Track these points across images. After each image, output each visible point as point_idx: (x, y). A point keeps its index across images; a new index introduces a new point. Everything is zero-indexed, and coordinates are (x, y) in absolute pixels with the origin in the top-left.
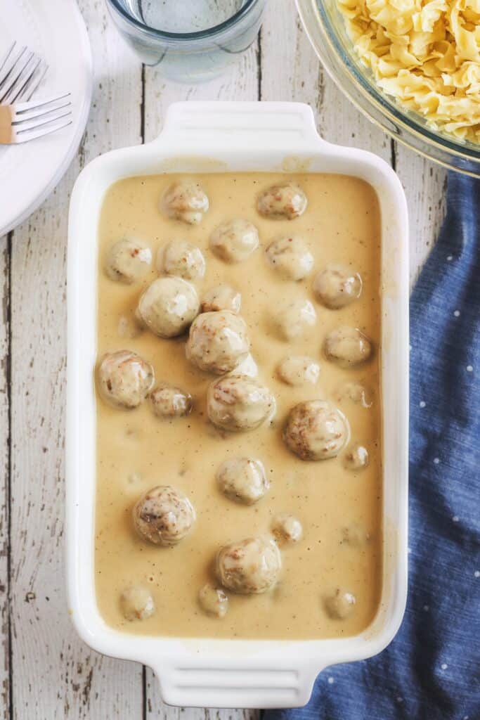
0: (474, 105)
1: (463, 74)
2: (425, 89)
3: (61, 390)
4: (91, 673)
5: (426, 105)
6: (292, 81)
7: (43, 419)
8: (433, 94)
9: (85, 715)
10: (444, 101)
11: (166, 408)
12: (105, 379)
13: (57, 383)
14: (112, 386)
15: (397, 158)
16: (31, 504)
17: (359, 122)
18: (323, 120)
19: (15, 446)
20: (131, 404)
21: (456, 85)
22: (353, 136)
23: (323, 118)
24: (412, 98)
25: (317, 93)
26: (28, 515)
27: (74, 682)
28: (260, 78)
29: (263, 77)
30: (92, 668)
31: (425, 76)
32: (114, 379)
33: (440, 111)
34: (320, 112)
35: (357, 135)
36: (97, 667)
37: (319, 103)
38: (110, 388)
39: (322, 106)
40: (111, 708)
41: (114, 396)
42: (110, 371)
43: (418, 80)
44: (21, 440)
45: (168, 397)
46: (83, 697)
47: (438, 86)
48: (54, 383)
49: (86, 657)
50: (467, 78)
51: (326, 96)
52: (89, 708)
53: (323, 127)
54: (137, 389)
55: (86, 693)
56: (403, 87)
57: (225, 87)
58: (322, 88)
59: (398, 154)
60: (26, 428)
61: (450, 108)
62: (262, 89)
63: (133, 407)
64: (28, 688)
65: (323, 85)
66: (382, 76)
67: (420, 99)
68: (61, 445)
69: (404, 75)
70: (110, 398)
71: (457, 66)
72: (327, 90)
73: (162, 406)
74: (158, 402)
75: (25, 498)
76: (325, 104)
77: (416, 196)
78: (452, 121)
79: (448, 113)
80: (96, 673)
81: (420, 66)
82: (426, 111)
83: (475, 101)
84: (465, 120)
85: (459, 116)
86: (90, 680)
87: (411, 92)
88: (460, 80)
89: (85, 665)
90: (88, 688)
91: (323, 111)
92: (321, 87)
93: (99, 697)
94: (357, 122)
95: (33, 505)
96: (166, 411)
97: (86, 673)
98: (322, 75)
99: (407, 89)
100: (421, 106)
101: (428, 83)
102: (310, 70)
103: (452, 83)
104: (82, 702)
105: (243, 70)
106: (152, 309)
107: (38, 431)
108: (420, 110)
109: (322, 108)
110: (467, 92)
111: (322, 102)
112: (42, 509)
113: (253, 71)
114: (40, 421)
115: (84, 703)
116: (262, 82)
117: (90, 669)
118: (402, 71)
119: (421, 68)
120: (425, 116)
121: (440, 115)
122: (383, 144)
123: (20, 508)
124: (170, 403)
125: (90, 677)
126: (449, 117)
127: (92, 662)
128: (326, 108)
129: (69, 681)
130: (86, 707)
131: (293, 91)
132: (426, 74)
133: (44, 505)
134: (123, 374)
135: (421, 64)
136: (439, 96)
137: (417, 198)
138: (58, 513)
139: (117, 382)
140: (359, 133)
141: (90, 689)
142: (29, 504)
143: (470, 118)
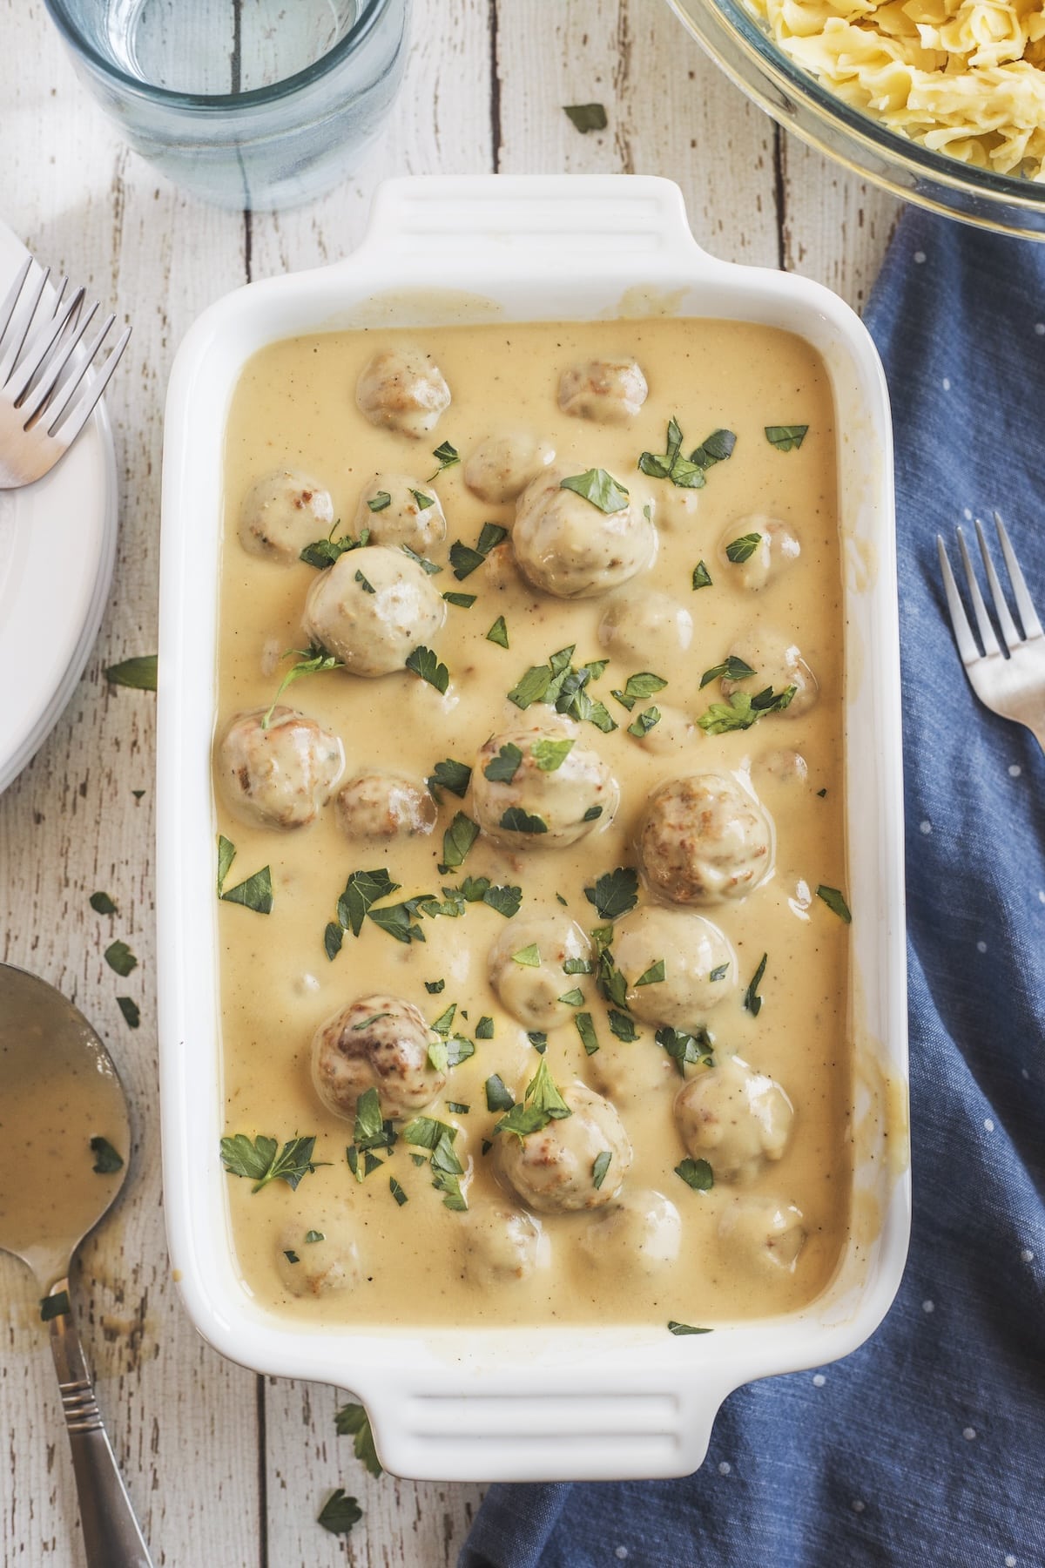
0: (985, 89)
1: (961, 26)
2: (882, 59)
4: (144, 1301)
5: (884, 91)
6: (562, 32)
8: (898, 67)
9: (131, 1394)
10: (921, 82)
11: (373, 819)
12: (235, 765)
14: (251, 779)
15: (788, 189)
16: (12, 935)
17: (706, 115)
18: (630, 114)
20: (293, 817)
21: (947, 46)
22: (694, 144)
23: (629, 108)
24: (855, 77)
25: (615, 57)
27: (105, 1321)
28: (494, 28)
29: (501, 25)
30: (146, 1289)
31: (882, 34)
32: (256, 766)
33: (913, 103)
34: (622, 97)
35: (700, 142)
36: (157, 1288)
37: (621, 77)
38: (246, 784)
39: (626, 84)
40: (188, 1377)
41: (255, 801)
42: (245, 746)
43: (867, 38)
45: (375, 797)
46: (127, 1353)
47: (909, 52)
49: (132, 1265)
50: (970, 33)
51: (635, 63)
52: (139, 1379)
53: (627, 127)
54: (306, 784)
55: (133, 1345)
56: (835, 55)
57: (421, 49)
58: (625, 47)
59: (788, 181)
61: (934, 95)
62: (499, 50)
63: (298, 825)
64: (8, 1336)
65: (627, 41)
66: (788, 33)
67: (871, 77)
68: (69, 807)
69: (837, 30)
70: (247, 807)
71: (948, 12)
72: (635, 50)
73: (363, 816)
74: (353, 809)
76: (632, 80)
77: (828, 268)
78: (940, 125)
79: (931, 107)
80: (154, 1301)
81: (870, 13)
82: (883, 103)
83: (985, 82)
84: (967, 122)
85: (953, 115)
86: (143, 1315)
87: (854, 64)
88: (955, 39)
89: (130, 1284)
90: (138, 1334)
91: (627, 94)
92: (623, 44)
93: (161, 1352)
94: (701, 116)
95: (16, 938)
96: (374, 827)
97: (132, 1301)
98: (625, 19)
99: (843, 58)
100: (873, 93)
101: (887, 46)
102: (599, 12)
103: (940, 43)
104: (124, 1365)
105: (458, 12)
106: (341, 609)
108: (872, 104)
109: (627, 88)
110: (972, 62)
111: (625, 76)
112: (34, 947)
113: (479, 12)
115: (130, 1369)
116: (499, 36)
117: (142, 1294)
118: (832, 22)
119: (873, 18)
120: (881, 114)
121: (914, 112)
122: (757, 161)
124: (383, 810)
125: (142, 1310)
126: (933, 114)
127: (146, 1278)
128: (635, 88)
129: (97, 1319)
130: (134, 1375)
131: (565, 54)
132: (885, 28)
134: (275, 752)
135: (873, 8)
136: (911, 70)
137: (832, 273)
138: (65, 955)
139: (262, 770)
140: (707, 140)
141: (142, 1337)
143: (978, 118)
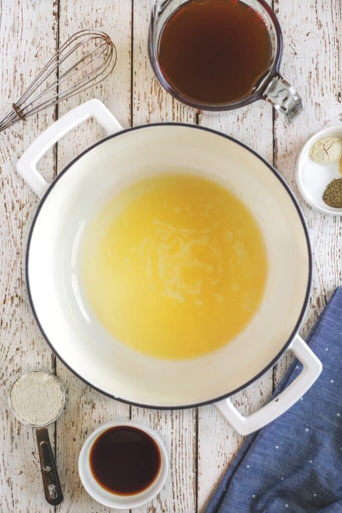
3: (82, 406)
7: (73, 423)
13: (80, 403)
19: (58, 437)
26: (66, 475)
44: (62, 434)
48: (79, 403)
60: (64, 428)
75: (64, 466)
107: (71, 429)
114: (72, 424)
123: (61, 472)
133: (74, 471)
142: (66, 470)
